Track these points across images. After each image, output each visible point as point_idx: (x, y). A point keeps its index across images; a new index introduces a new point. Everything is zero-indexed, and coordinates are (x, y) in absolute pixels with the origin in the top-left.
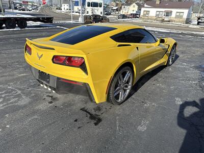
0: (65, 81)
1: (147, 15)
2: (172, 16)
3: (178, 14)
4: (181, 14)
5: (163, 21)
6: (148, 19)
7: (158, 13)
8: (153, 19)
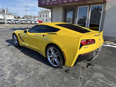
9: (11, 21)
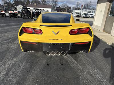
0: (77, 44)
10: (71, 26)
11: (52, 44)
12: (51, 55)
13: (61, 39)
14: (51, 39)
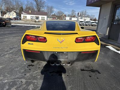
0: (83, 53)
1: (25, 19)
2: (40, 19)
3: (42, 18)
4: (44, 18)
5: (35, 22)
6: (27, 20)
7: (32, 17)
8: (30, 21)
9: (82, 23)
10: (77, 33)
11: (56, 53)
12: (55, 64)
13: (67, 48)
14: (55, 48)
